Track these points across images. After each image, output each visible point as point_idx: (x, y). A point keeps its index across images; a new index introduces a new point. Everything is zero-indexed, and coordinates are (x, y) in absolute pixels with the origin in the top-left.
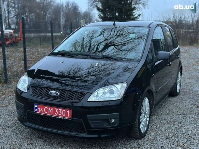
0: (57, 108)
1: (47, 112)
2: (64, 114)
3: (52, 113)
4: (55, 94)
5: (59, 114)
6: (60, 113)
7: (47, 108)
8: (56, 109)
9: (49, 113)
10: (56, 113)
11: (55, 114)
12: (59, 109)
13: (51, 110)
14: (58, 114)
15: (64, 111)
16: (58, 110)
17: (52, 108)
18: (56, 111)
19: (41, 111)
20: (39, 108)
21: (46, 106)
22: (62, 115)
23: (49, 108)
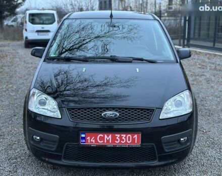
0: (118, 133)
1: (102, 141)
2: (129, 140)
3: (110, 142)
5: (122, 142)
6: (123, 140)
7: (102, 136)
8: (116, 135)
9: (105, 142)
11: (116, 142)
12: (122, 135)
13: (108, 137)
15: (129, 137)
16: (120, 136)
17: (111, 135)
18: (117, 138)
19: (92, 141)
20: (89, 138)
21: (100, 133)
22: (126, 142)
23: (106, 135)
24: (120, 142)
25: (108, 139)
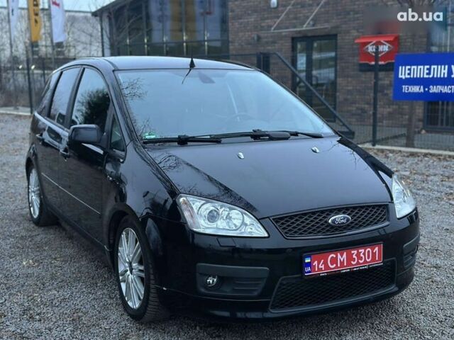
0: (354, 249)
1: (335, 265)
2: (368, 258)
3: (345, 264)
4: (344, 221)
5: (360, 261)
6: (361, 258)
7: (334, 256)
8: (353, 252)
9: (339, 265)
10: (354, 261)
12: (360, 251)
13: (342, 257)
14: (358, 261)
15: (369, 251)
16: (358, 252)
17: (345, 253)
18: (354, 256)
19: (320, 267)
20: (316, 263)
21: (331, 252)
22: (365, 262)
23: (339, 254)
24: (358, 263)
25: (342, 260)
